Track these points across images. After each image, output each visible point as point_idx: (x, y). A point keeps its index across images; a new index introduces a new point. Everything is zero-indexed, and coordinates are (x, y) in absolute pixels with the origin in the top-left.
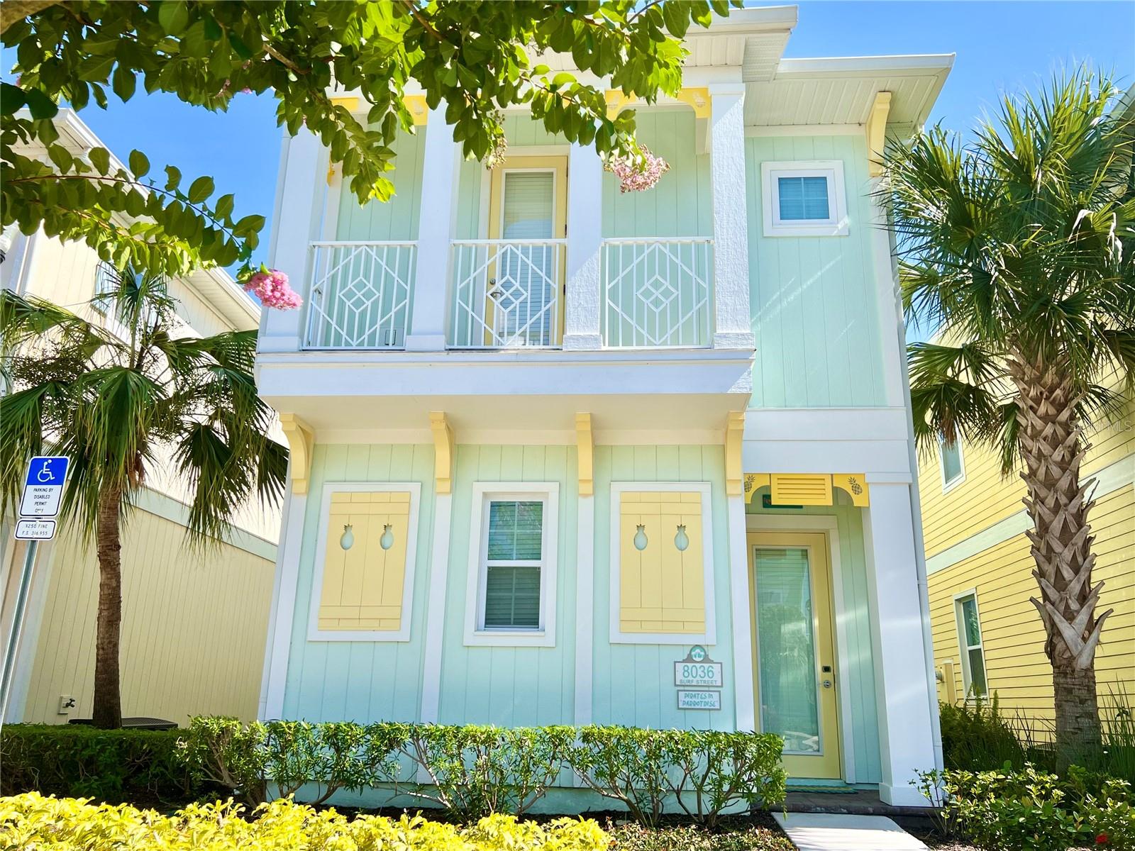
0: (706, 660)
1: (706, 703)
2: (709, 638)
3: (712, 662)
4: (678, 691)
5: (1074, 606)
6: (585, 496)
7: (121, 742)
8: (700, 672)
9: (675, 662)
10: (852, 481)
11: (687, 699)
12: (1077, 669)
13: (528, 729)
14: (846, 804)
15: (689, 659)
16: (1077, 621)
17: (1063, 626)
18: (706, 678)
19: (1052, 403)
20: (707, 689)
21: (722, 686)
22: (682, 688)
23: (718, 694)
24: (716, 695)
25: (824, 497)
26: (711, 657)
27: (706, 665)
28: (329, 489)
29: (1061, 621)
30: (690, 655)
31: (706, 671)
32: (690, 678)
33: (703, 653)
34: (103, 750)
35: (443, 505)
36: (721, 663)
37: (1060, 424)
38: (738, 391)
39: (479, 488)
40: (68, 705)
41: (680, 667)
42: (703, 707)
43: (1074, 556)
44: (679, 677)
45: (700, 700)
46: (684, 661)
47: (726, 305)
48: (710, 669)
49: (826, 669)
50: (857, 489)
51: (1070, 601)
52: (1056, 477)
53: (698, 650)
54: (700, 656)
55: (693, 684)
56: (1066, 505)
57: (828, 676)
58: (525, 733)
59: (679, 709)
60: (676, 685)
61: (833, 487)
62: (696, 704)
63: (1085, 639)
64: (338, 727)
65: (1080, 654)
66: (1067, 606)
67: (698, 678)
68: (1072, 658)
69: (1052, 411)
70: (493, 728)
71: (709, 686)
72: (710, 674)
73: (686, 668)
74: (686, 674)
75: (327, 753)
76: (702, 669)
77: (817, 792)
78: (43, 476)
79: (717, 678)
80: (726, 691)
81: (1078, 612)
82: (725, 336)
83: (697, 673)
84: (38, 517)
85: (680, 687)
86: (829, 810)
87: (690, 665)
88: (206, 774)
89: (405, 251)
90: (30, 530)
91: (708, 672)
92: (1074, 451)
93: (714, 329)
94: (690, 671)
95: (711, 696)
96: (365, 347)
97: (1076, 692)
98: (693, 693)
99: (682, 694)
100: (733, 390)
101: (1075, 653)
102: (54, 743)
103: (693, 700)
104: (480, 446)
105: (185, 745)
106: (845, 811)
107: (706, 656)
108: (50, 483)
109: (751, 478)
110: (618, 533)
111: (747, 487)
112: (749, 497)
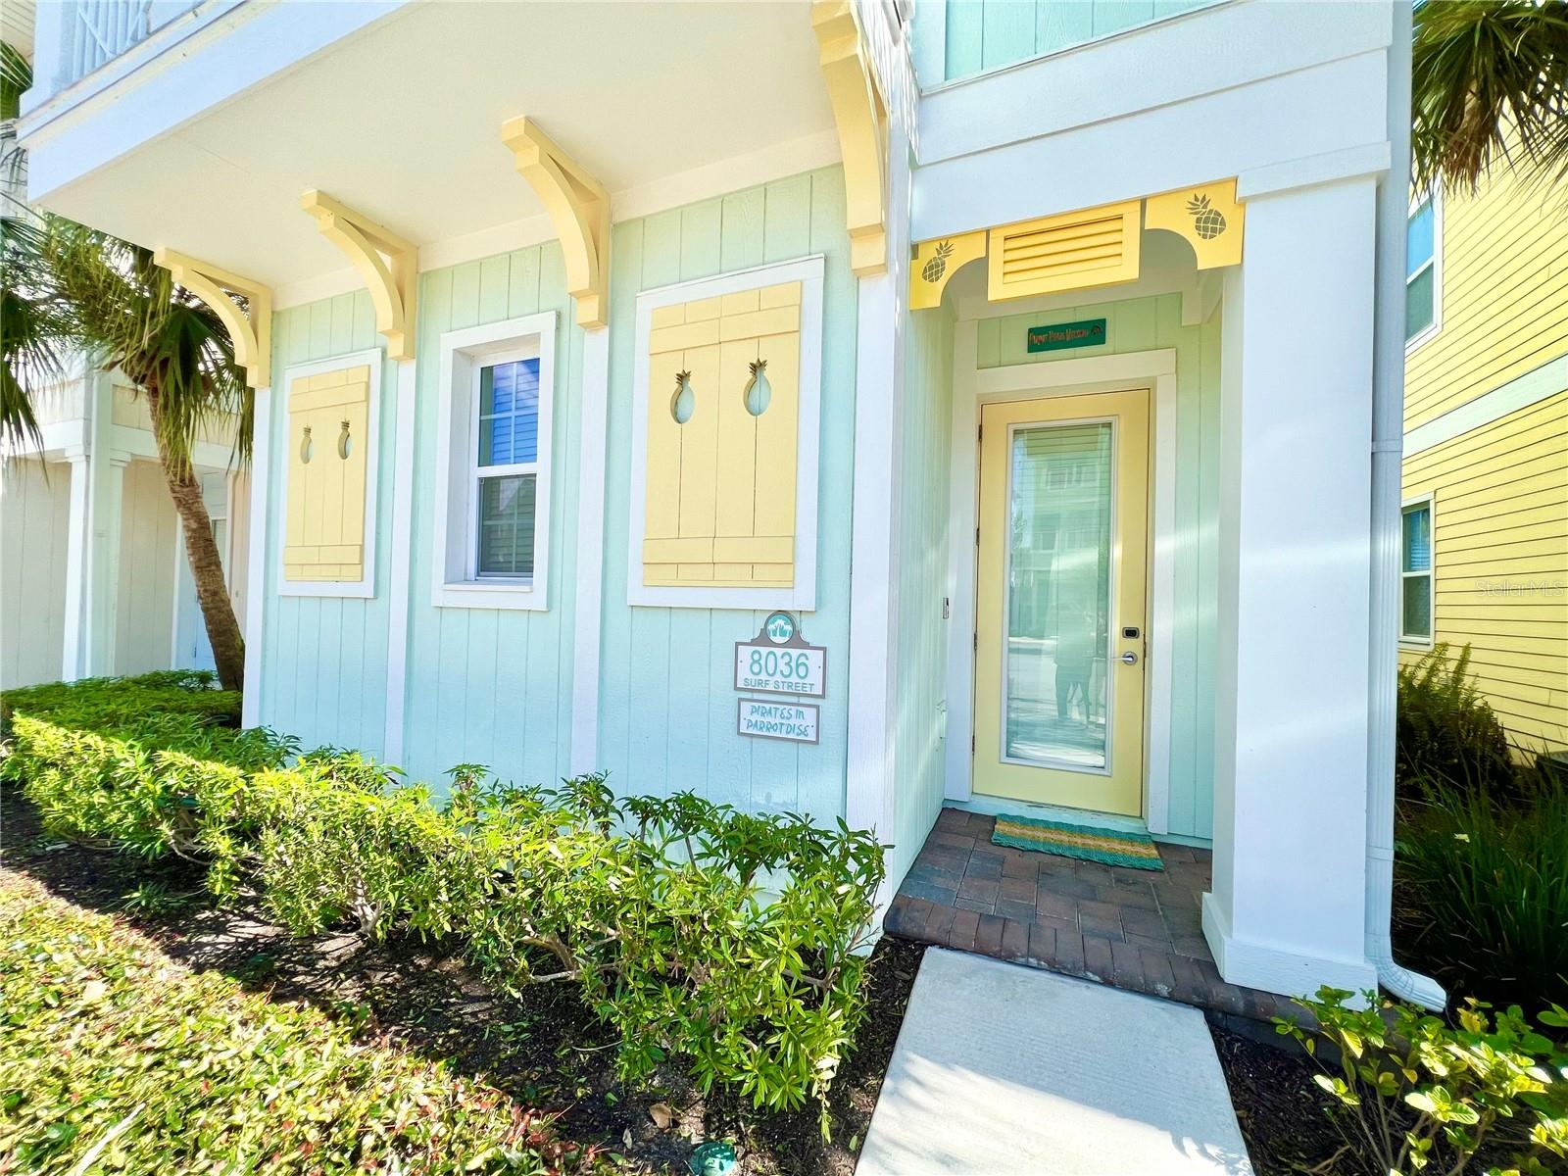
0: (796, 641)
1: (789, 731)
2: (800, 599)
3: (806, 646)
4: (740, 700)
6: (589, 327)
8: (782, 666)
9: (738, 644)
10: (1199, 204)
11: (754, 718)
15: (763, 639)
18: (794, 679)
20: (794, 700)
21: (823, 696)
22: (748, 695)
23: (814, 710)
24: (810, 714)
25: (1117, 260)
26: (806, 636)
27: (795, 652)
30: (764, 632)
31: (793, 664)
32: (763, 676)
33: (789, 628)
36: (824, 649)
41: (745, 652)
42: (784, 735)
44: (744, 673)
45: (778, 721)
46: (754, 643)
48: (802, 660)
49: (1131, 633)
50: (1211, 224)
53: (780, 622)
54: (783, 633)
55: (768, 688)
57: (1134, 645)
59: (739, 733)
60: (736, 689)
61: (1143, 233)
62: (772, 727)
67: (778, 677)
71: (799, 695)
72: (802, 671)
73: (756, 657)
74: (756, 668)
76: (787, 659)
79: (815, 678)
80: (831, 707)
83: (777, 668)
85: (748, 693)
87: (764, 650)
91: (798, 666)
94: (762, 662)
95: (800, 714)
98: (767, 706)
99: (746, 707)
103: (766, 719)
106: (1097, 978)
107: (796, 633)
109: (945, 249)
110: (649, 389)
111: (933, 271)
112: (932, 295)
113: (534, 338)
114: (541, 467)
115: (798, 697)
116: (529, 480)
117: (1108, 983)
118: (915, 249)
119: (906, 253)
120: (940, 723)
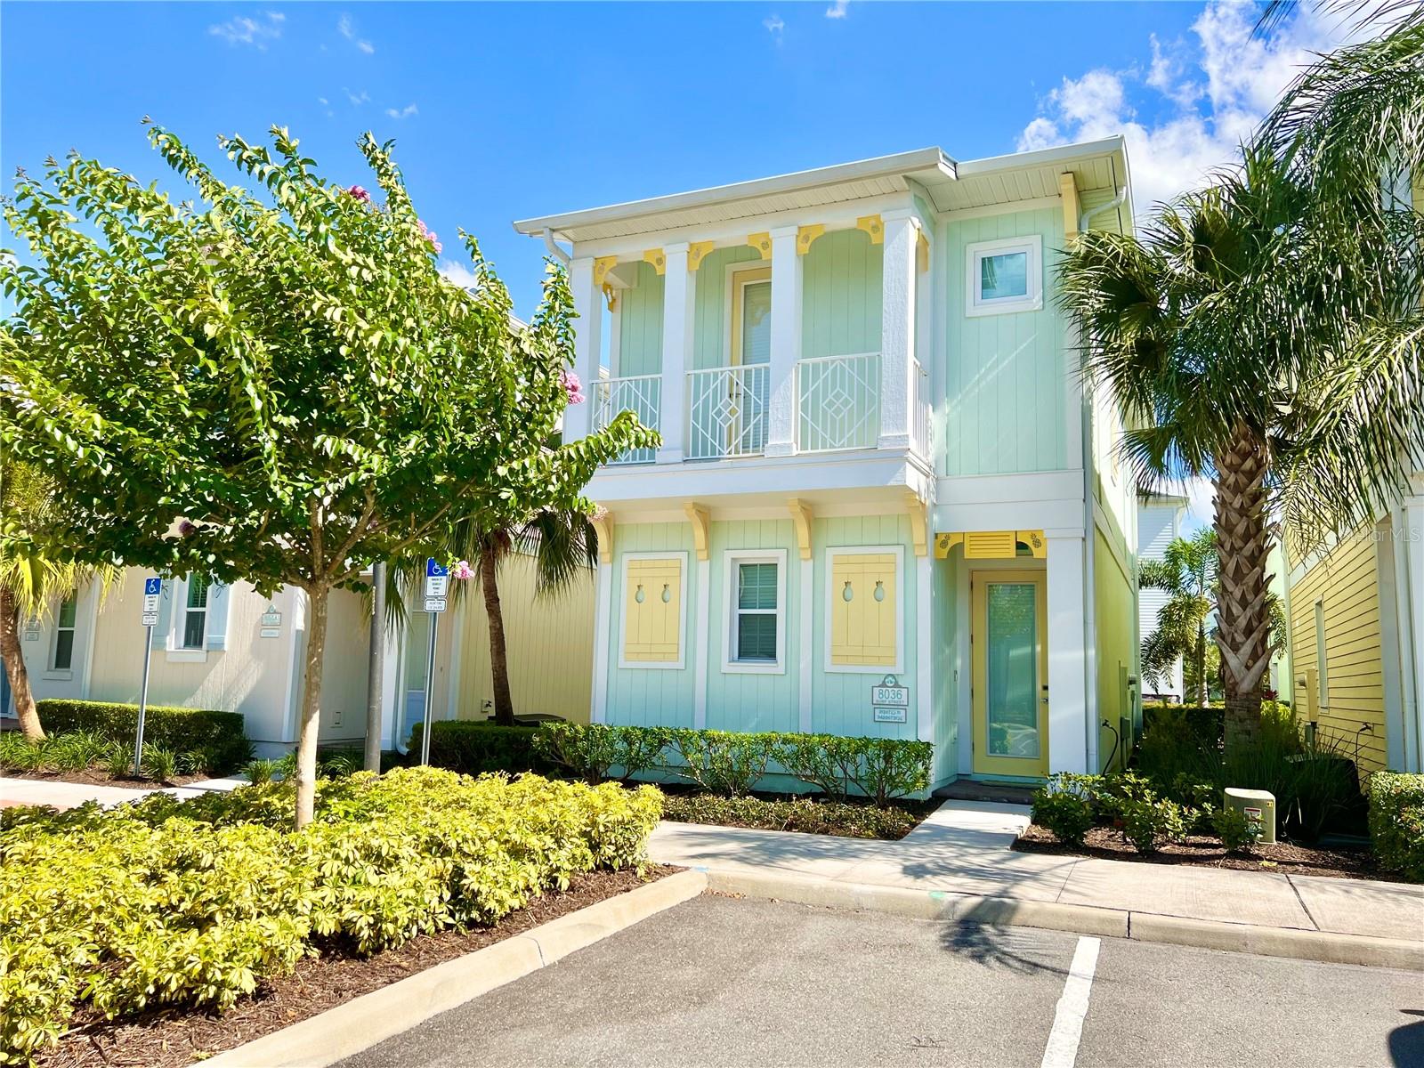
0: (897, 685)
1: (895, 718)
2: (899, 670)
3: (901, 687)
4: (875, 708)
5: (1239, 638)
6: (806, 560)
7: (508, 736)
8: (891, 694)
9: (873, 687)
10: (1033, 536)
11: (881, 715)
12: (1239, 693)
13: (747, 734)
14: (1008, 795)
15: (884, 685)
16: (1242, 651)
17: (1230, 656)
18: (896, 699)
19: (1238, 453)
20: (896, 707)
21: (908, 705)
23: (904, 711)
25: (1008, 550)
26: (900, 684)
27: (896, 689)
28: (626, 558)
29: (1228, 652)
30: (884, 682)
31: (896, 694)
32: (884, 699)
33: (894, 681)
34: (497, 739)
35: (704, 567)
36: (908, 688)
37: (1243, 472)
38: (895, 484)
39: (729, 555)
40: (487, 705)
41: (876, 690)
42: (893, 721)
43: (1243, 594)
44: (876, 698)
45: (891, 715)
46: (879, 686)
47: (889, 411)
48: (899, 692)
49: (1045, 688)
50: (1037, 543)
51: (1236, 635)
52: (1235, 523)
53: (890, 678)
54: (891, 683)
55: (886, 703)
56: (1241, 549)
58: (743, 737)
59: (875, 721)
60: (873, 704)
61: (1017, 543)
62: (888, 718)
63: (1248, 668)
64: (627, 730)
65: (1243, 680)
66: (1233, 639)
67: (890, 699)
68: (1236, 684)
69: (1236, 460)
70: (723, 733)
73: (881, 692)
74: (881, 696)
75: (621, 746)
76: (893, 692)
77: (1016, 788)
78: (436, 570)
79: (904, 699)
80: (911, 709)
81: (1243, 644)
82: (886, 439)
83: (889, 695)
84: (436, 597)
85: (876, 706)
86: (993, 800)
87: (884, 689)
88: (553, 758)
89: (654, 381)
90: (433, 606)
91: (898, 695)
92: (1257, 497)
93: (879, 434)
94: (884, 693)
95: (899, 712)
96: (630, 462)
97: (1237, 712)
98: (886, 710)
99: (877, 711)
100: (892, 483)
101: (1238, 680)
102: (468, 736)
103: (886, 715)
104: (729, 522)
105: (538, 739)
107: (896, 683)
108: (440, 574)
109: (948, 537)
110: (832, 588)
111: (944, 544)
112: (944, 553)
113: (777, 558)
114: (780, 611)
115: (898, 706)
116: (774, 617)
117: (1009, 802)
118: (936, 535)
119: (933, 536)
120: (954, 731)
